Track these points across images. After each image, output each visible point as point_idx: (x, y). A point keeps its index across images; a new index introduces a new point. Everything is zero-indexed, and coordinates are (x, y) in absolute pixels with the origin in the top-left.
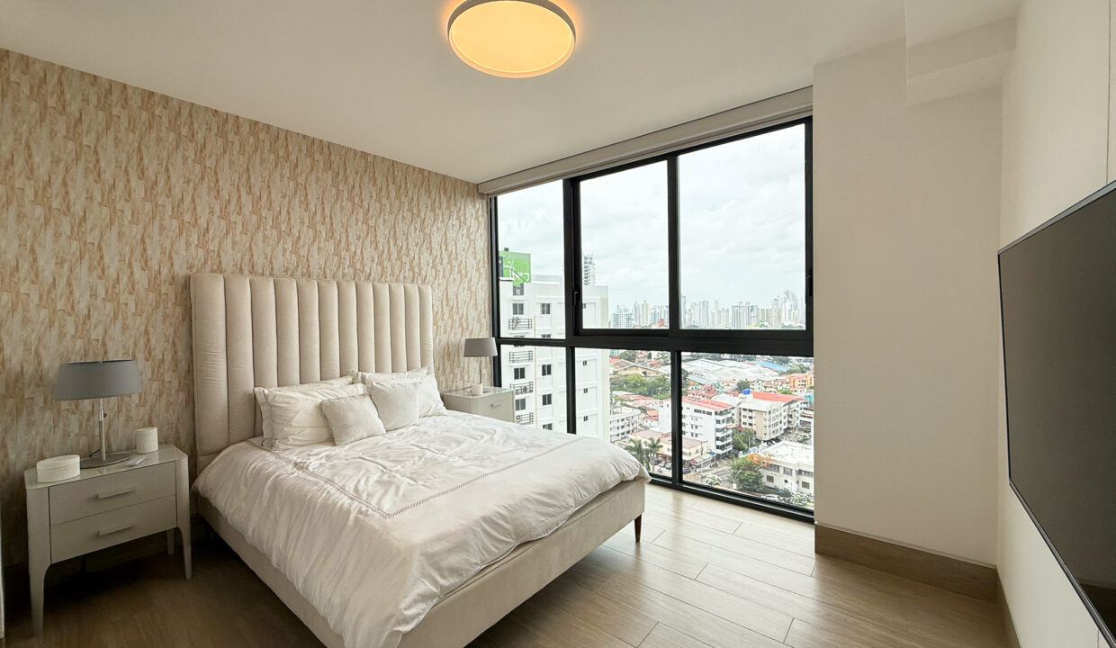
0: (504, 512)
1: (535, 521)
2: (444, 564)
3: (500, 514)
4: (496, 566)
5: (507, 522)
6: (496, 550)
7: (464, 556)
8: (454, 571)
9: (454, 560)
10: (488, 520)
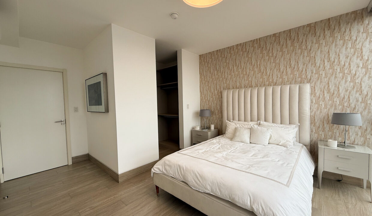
0: (185, 169)
1: (191, 179)
2: (166, 167)
3: (183, 168)
4: (176, 180)
5: (183, 172)
6: (177, 176)
7: (169, 169)
8: (166, 170)
9: (167, 168)
10: (179, 166)
